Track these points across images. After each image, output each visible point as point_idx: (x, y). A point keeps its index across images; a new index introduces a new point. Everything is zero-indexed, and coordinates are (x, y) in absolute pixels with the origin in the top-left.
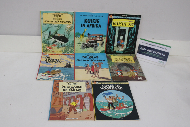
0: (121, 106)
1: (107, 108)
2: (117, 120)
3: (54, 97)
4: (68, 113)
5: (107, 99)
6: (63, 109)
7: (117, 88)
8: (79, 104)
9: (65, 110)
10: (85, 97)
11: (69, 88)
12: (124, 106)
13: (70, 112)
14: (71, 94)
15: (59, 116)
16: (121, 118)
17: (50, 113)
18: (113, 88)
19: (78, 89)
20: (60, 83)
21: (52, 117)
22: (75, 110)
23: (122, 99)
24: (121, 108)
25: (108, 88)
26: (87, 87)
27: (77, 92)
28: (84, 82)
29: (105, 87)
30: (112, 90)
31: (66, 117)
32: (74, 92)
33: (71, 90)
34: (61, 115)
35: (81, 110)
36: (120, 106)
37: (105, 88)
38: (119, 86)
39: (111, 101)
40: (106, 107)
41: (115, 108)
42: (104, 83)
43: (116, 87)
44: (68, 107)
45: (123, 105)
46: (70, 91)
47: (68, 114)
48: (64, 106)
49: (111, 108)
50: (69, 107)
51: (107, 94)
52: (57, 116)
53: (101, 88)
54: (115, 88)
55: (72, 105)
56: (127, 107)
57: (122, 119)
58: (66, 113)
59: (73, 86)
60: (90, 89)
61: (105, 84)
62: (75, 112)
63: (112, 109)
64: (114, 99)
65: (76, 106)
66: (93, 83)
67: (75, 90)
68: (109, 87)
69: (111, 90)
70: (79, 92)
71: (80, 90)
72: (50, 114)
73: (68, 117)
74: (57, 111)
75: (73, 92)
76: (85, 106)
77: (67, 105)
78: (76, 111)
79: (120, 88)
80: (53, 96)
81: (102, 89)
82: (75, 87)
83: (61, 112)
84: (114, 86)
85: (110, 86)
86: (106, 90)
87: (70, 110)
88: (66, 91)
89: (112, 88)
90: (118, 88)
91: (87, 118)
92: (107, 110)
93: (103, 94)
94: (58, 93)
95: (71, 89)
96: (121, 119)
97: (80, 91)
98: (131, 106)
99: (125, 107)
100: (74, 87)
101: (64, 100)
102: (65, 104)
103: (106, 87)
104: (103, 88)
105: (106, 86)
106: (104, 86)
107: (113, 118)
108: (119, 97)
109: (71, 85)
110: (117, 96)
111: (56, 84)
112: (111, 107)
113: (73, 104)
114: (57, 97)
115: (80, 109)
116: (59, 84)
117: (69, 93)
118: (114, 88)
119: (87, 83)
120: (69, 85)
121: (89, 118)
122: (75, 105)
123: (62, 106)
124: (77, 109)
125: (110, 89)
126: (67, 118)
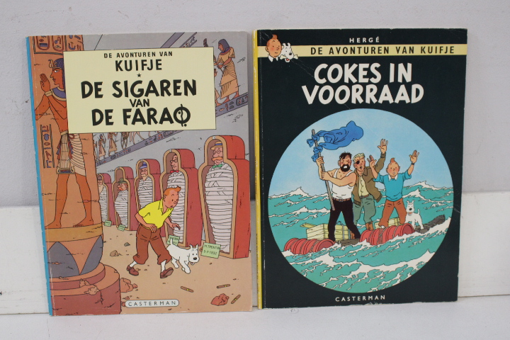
0: (392, 222)
1: (321, 237)
2: (356, 303)
3: (52, 175)
4: (130, 269)
5: (326, 177)
6: (107, 249)
7: (394, 89)
8: (179, 214)
9: (116, 254)
10: (211, 164)
11: (125, 102)
12: (408, 219)
13: (139, 266)
14: (137, 147)
15: (93, 292)
16: (374, 294)
17: (48, 277)
18: (370, 96)
19: (171, 103)
20: (69, 57)
21: (65, 297)
22: (164, 256)
23: (406, 176)
24: (388, 233)
25: (342, 95)
26: (221, 89)
27: (167, 126)
28: (206, 45)
29: (328, 83)
30: (364, 106)
31: (123, 295)
32: (155, 127)
33: (132, 114)
34: (102, 285)
35: (193, 252)
36: (385, 220)
37: (326, 95)
38: (408, 79)
39: (344, 193)
40: (318, 232)
41: (357, 236)
42: (325, 51)
43: (392, 80)
44: (127, 233)
45: (402, 214)
46: (130, 128)
47: (133, 279)
48: (110, 231)
49: (338, 236)
50: (132, 237)
51: (336, 139)
52: (85, 289)
53: (305, 88)
54: (386, 95)
55: (149, 220)
56: (419, 230)
57: (380, 301)
58: (125, 274)
59: (144, 86)
60: (242, 100)
61: (330, 61)
62: (163, 264)
63: (344, 242)
64: (366, 173)
65: (169, 227)
66: (261, 52)
67: (158, 117)
68: (350, 84)
69: (358, 106)
70: (176, 126)
71: (185, 116)
72: (49, 284)
73: (133, 293)
74: (81, 261)
75: (146, 127)
76: (210, 229)
77: (125, 222)
78: (169, 258)
79: (414, 87)
80: (46, 165)
81: (310, 100)
82: (155, 91)
83: (100, 268)
84: (379, 76)
85: (356, 73)
86: (334, 108)
87: (141, 257)
88: (108, 123)
89: (363, 96)
90: (402, 89)
91: (221, 301)
92: (318, 246)
93: (315, 137)
94: (65, 140)
95: (134, 110)
96: (374, 302)
97: (183, 122)
98: (440, 220)
99: (408, 228)
100: (149, 91)
101: (103, 191)
102: (115, 220)
103: (335, 86)
104: (316, 88)
105: (335, 73)
106: (323, 74)
107: (341, 294)
108: (393, 160)
109: (131, 77)
110: (383, 156)
111: (48, 73)
112: (341, 231)
113: (153, 215)
114: (67, 171)
115: (187, 246)
116: (59, 65)
117: (125, 135)
118: (377, 96)
119: (225, 58)
120: (122, 76)
121: (230, 300)
122: (159, 225)
123: (98, 232)
124: (173, 250)
125: (356, 97)
126: (128, 298)
